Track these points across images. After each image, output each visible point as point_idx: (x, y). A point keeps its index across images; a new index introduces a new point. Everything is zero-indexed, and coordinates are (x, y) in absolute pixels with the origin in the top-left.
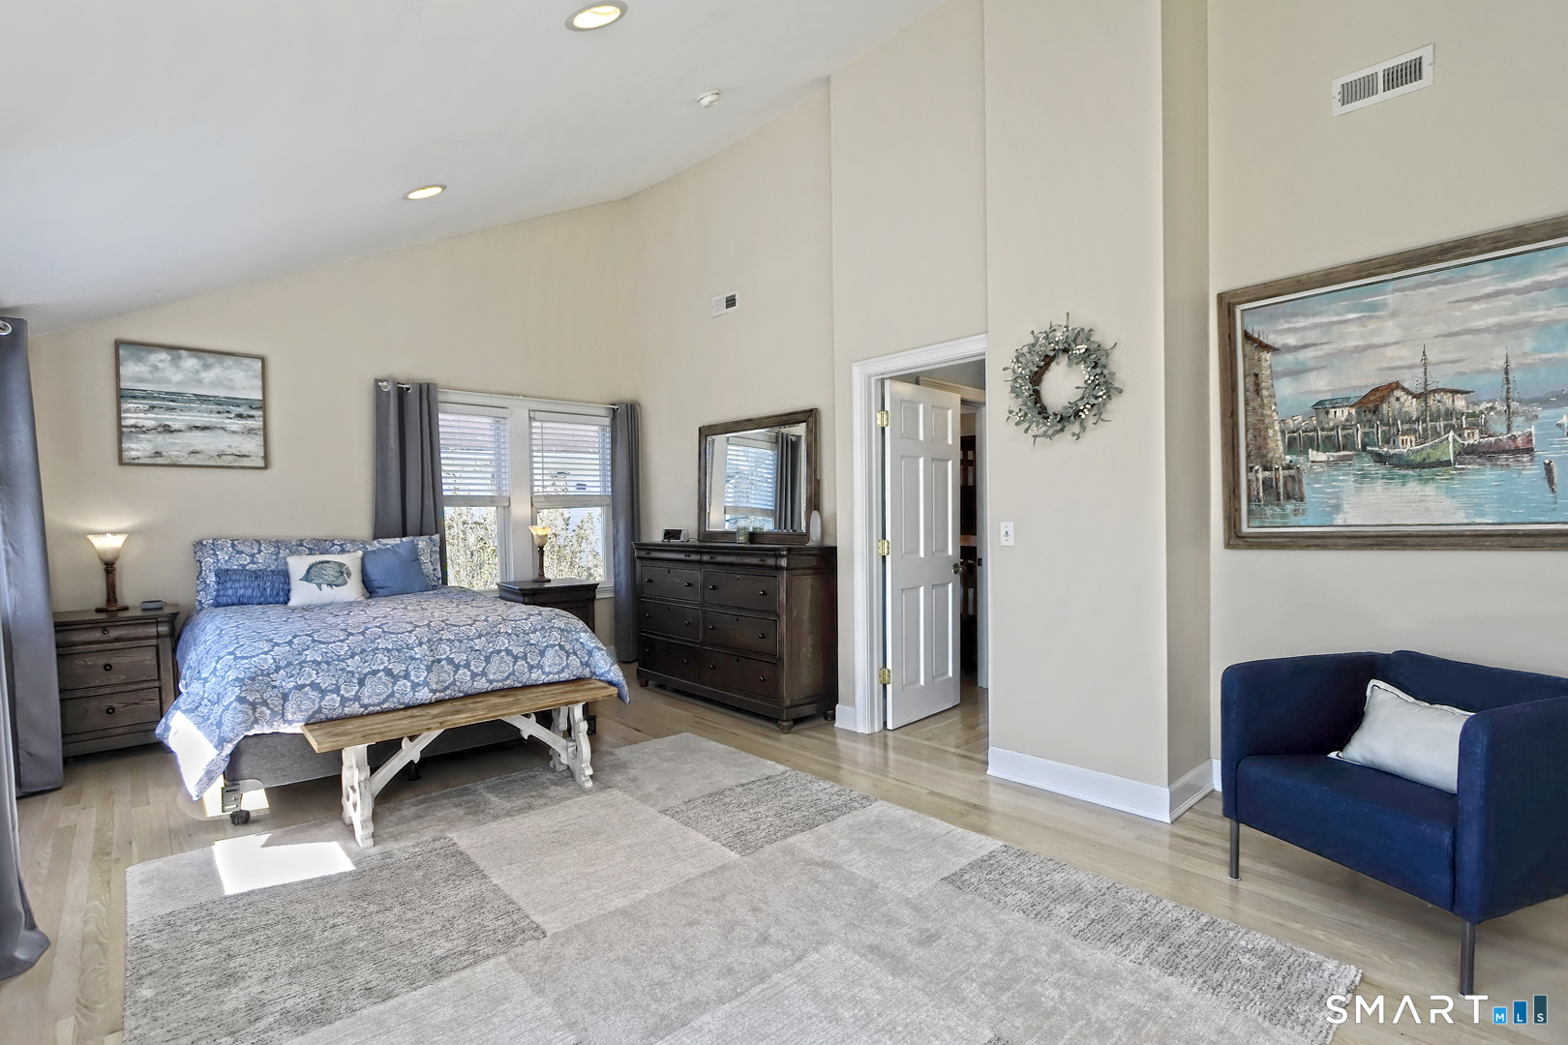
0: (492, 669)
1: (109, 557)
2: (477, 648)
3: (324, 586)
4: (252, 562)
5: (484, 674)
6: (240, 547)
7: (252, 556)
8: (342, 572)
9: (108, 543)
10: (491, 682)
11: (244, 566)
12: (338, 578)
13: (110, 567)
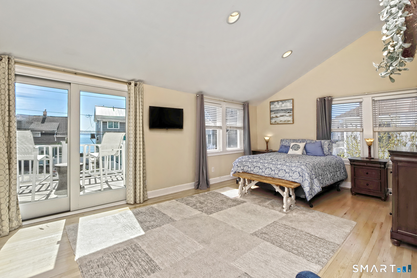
0: (280, 173)
1: (267, 141)
2: (278, 167)
3: (294, 150)
4: (288, 144)
5: (277, 174)
6: (287, 141)
7: (289, 142)
8: (299, 147)
9: (267, 138)
10: (279, 177)
11: (287, 145)
12: (297, 148)
13: (267, 142)
